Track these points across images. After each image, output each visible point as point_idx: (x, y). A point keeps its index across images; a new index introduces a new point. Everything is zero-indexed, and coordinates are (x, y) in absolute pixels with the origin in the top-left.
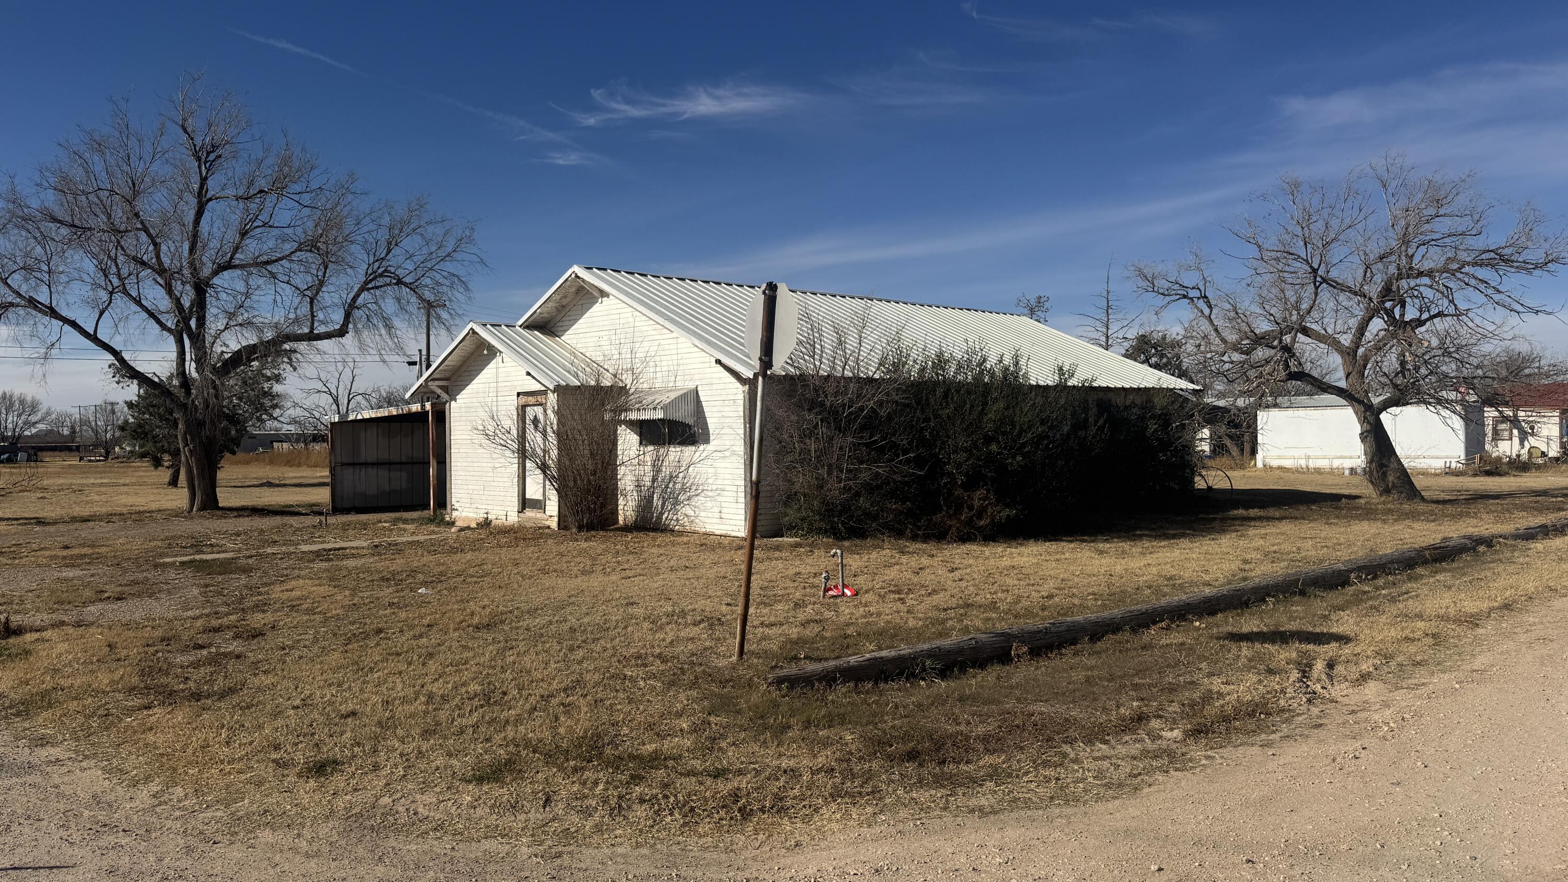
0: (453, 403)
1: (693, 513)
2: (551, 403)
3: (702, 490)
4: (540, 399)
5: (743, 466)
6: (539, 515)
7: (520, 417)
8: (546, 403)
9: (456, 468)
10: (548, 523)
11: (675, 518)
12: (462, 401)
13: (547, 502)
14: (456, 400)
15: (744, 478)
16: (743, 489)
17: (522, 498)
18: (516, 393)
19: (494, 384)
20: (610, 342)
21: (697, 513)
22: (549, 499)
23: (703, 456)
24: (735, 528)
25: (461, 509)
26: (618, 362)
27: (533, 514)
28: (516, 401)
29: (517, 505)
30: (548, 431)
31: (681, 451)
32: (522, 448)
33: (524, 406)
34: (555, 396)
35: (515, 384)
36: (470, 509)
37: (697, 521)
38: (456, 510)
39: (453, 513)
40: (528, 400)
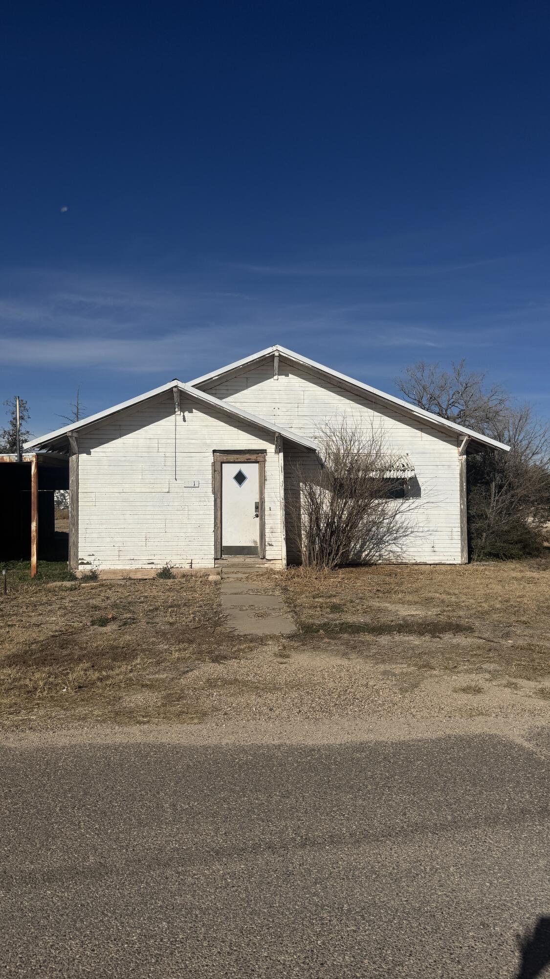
1: (399, 550)
2: (275, 462)
3: (412, 532)
4: (253, 457)
5: (459, 513)
6: (249, 560)
7: (217, 473)
8: (265, 461)
9: (88, 522)
10: (266, 565)
11: (377, 554)
12: (103, 454)
13: (268, 548)
14: (89, 453)
15: (459, 521)
16: (459, 529)
17: (219, 546)
18: (211, 451)
19: (169, 441)
20: (287, 413)
21: (405, 549)
22: (270, 545)
23: (413, 506)
24: (449, 558)
25: (96, 563)
26: (302, 430)
27: (239, 559)
28: (211, 459)
29: (213, 552)
30: (268, 485)
31: (386, 503)
32: (219, 500)
33: (222, 463)
34: (281, 455)
35: (208, 441)
36: (118, 562)
37: (404, 555)
38: (88, 563)
39: (81, 567)
40: (232, 457)
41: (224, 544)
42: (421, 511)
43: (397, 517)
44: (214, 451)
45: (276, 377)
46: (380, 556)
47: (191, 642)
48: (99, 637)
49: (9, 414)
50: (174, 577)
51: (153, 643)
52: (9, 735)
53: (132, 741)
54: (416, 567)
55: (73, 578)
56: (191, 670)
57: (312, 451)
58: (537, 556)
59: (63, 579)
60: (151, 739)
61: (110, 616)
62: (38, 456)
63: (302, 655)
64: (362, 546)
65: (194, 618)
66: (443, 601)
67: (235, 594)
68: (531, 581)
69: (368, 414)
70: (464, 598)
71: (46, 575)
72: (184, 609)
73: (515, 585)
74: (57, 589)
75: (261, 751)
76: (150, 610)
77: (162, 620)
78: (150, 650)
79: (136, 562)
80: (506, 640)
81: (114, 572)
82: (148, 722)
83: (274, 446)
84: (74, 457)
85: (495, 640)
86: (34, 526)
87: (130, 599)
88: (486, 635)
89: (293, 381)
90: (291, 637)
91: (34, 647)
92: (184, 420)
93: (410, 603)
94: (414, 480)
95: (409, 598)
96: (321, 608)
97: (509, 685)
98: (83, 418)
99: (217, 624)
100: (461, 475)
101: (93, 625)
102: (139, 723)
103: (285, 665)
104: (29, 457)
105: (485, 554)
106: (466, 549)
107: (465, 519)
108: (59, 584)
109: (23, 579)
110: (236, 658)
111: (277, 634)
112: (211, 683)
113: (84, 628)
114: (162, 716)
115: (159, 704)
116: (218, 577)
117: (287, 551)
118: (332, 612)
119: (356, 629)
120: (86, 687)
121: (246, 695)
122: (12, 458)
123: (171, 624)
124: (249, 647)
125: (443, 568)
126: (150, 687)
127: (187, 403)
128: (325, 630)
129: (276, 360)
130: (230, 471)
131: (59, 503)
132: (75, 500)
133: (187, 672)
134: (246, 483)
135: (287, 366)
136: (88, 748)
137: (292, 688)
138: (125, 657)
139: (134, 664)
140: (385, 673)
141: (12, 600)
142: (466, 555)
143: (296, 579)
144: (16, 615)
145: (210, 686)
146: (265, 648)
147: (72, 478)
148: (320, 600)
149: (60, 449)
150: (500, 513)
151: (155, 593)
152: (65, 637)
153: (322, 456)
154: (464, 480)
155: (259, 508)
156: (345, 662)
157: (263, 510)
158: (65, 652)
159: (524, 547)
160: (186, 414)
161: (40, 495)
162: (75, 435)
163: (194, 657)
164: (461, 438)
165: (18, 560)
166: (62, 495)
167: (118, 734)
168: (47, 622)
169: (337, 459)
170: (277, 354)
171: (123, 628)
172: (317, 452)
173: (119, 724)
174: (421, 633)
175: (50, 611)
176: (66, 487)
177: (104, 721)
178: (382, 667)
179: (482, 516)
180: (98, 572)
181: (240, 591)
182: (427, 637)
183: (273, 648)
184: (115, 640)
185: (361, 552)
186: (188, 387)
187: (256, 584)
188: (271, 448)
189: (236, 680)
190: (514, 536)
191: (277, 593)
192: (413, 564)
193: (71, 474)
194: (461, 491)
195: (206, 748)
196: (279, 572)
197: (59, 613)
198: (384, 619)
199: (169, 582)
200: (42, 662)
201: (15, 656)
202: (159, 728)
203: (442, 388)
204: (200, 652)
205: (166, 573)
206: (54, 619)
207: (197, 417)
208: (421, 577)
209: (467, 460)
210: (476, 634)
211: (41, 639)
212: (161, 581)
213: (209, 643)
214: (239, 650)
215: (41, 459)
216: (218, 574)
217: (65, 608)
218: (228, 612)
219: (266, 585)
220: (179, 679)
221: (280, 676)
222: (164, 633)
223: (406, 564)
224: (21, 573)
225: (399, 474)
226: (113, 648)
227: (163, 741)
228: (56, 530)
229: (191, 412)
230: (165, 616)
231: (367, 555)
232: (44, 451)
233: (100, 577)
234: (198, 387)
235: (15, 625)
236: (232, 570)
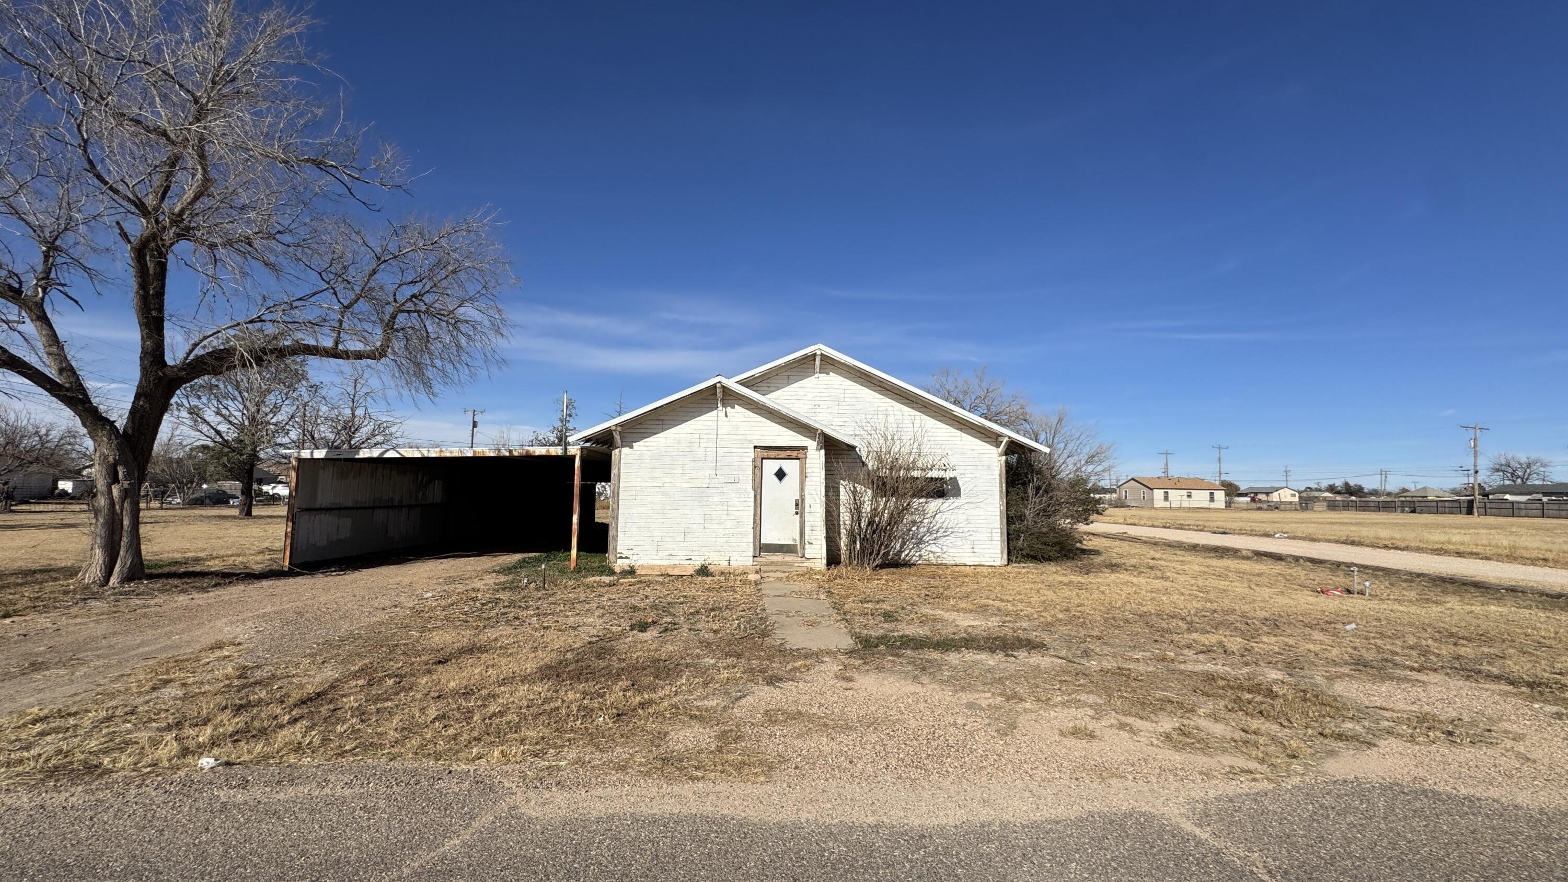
0: (625, 450)
1: (939, 550)
2: (816, 458)
3: (952, 532)
4: (794, 454)
5: (998, 513)
6: (789, 558)
7: (758, 469)
8: (806, 458)
9: (627, 515)
10: (805, 565)
11: (917, 554)
12: (646, 448)
13: (807, 546)
14: (631, 447)
15: (999, 522)
16: (999, 530)
17: (758, 544)
18: (752, 446)
19: (710, 436)
20: (829, 411)
21: (945, 550)
22: (810, 543)
23: (953, 506)
24: (989, 559)
25: (635, 557)
26: (843, 428)
27: (778, 557)
28: (752, 454)
29: (751, 549)
30: (808, 483)
31: (926, 503)
32: (758, 497)
33: (763, 459)
34: (823, 451)
35: (749, 437)
36: (655, 557)
37: (944, 556)
38: (626, 558)
39: (620, 561)
40: (773, 453)
41: (762, 542)
42: (961, 511)
43: (937, 516)
44: (755, 447)
45: (817, 375)
46: (920, 556)
47: (739, 656)
48: (639, 646)
49: (559, 412)
50: (712, 575)
51: (698, 656)
52: (531, 794)
53: (685, 811)
54: (957, 569)
55: (612, 572)
56: (745, 696)
57: (853, 448)
58: (1073, 559)
59: (602, 573)
60: (708, 809)
61: (650, 620)
62: (582, 449)
63: (867, 678)
64: (901, 547)
65: (739, 626)
66: (999, 609)
67: (779, 596)
68: (1080, 586)
69: (908, 412)
70: (1020, 607)
71: (585, 569)
72: (726, 613)
73: (1066, 592)
74: (595, 585)
75: (855, 837)
76: (691, 614)
77: (706, 625)
78: (695, 666)
79: (675, 558)
80: (1088, 662)
81: (652, 567)
82: (703, 777)
83: (815, 443)
84: (617, 450)
85: (1077, 661)
86: (575, 519)
87: (669, 599)
88: (1063, 653)
89: (834, 379)
90: (850, 653)
91: (569, 655)
92: (726, 416)
93: (965, 611)
94: (954, 480)
95: (963, 605)
96: (872, 615)
97: (1122, 726)
98: (626, 413)
99: (765, 634)
100: (1000, 475)
101: (631, 630)
102: (693, 779)
103: (851, 692)
104: (574, 450)
105: (1023, 556)
106: (1006, 551)
107: (1005, 520)
108: (597, 578)
109: (562, 572)
110: (792, 680)
111: (833, 648)
112: (771, 717)
113: (623, 633)
114: (719, 768)
115: (713, 747)
116: (758, 577)
117: (827, 550)
118: (886, 621)
119: (919, 644)
120: (625, 714)
121: (815, 736)
122: (557, 451)
123: (715, 632)
124: (805, 666)
125: (984, 569)
126: (700, 719)
127: (729, 397)
128: (885, 644)
129: (818, 359)
130: (771, 467)
131: (600, 494)
132: (616, 494)
133: (740, 698)
134: (786, 479)
135: (829, 364)
136: (629, 823)
137: (868, 727)
138: (668, 674)
139: (678, 683)
140: (970, 706)
141: (550, 596)
142: (1005, 556)
143: (838, 581)
144: (552, 614)
145: (770, 720)
146: (823, 667)
147: (614, 472)
148: (870, 605)
149: (604, 443)
150: (1038, 514)
151: (694, 592)
152: (602, 644)
153: (864, 455)
154: (1004, 480)
155: (799, 505)
156: (918, 689)
157: (803, 508)
158: (602, 664)
159: (1062, 549)
160: (729, 409)
161: (583, 487)
162: (619, 429)
163: (745, 677)
164: (1000, 439)
165: (559, 551)
166: (603, 487)
167: (667, 797)
168: (584, 625)
169: (879, 457)
170: (819, 353)
171: (664, 635)
172: (857, 449)
173: (669, 779)
174: (992, 651)
175: (588, 610)
176: (607, 479)
177: (648, 774)
178: (965, 697)
179: (1021, 518)
180: (636, 567)
181: (783, 593)
182: (1000, 656)
183: (831, 667)
184: (656, 650)
185: (900, 552)
186: (732, 383)
187: (797, 586)
188: (812, 445)
189: (800, 713)
190: (1051, 538)
191: (822, 596)
192: (953, 565)
193: (613, 467)
194: (1001, 491)
195: (782, 827)
196: (819, 572)
197: (597, 614)
198: (946, 632)
199: (708, 580)
200: (577, 676)
201: (549, 667)
202: (717, 788)
203: (965, 393)
204: (752, 671)
205: (704, 571)
206: (592, 620)
207: (738, 412)
208: (967, 580)
209: (1007, 462)
210: (1052, 652)
211: (577, 645)
212: (700, 578)
213: (759, 658)
214: (794, 669)
215: (585, 452)
216: (757, 572)
217: (603, 608)
218: (773, 618)
219: (808, 586)
220: (732, 708)
221: (850, 709)
222: (708, 643)
223: (946, 565)
224: (561, 565)
225: (941, 474)
226: (656, 661)
227: (725, 812)
228: (597, 520)
229: (733, 407)
230: (708, 622)
231: (907, 556)
232: (588, 444)
233: (638, 572)
234: (741, 383)
235: (551, 627)
236: (771, 568)
